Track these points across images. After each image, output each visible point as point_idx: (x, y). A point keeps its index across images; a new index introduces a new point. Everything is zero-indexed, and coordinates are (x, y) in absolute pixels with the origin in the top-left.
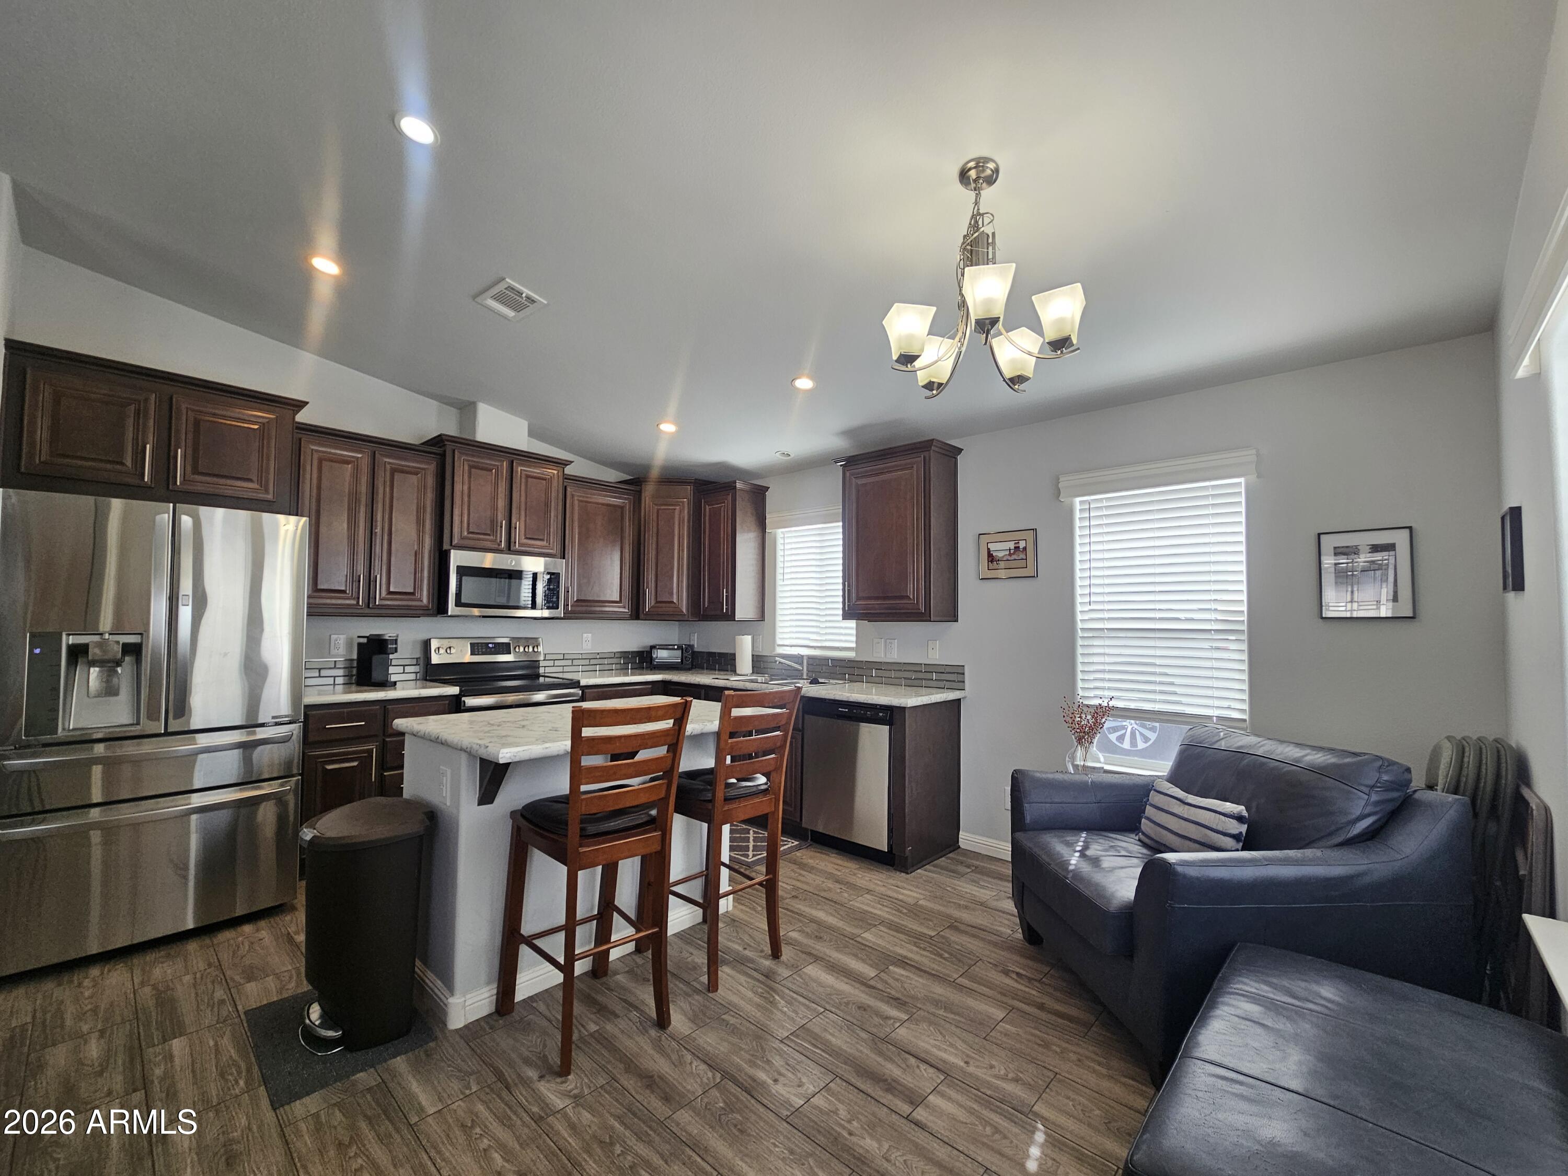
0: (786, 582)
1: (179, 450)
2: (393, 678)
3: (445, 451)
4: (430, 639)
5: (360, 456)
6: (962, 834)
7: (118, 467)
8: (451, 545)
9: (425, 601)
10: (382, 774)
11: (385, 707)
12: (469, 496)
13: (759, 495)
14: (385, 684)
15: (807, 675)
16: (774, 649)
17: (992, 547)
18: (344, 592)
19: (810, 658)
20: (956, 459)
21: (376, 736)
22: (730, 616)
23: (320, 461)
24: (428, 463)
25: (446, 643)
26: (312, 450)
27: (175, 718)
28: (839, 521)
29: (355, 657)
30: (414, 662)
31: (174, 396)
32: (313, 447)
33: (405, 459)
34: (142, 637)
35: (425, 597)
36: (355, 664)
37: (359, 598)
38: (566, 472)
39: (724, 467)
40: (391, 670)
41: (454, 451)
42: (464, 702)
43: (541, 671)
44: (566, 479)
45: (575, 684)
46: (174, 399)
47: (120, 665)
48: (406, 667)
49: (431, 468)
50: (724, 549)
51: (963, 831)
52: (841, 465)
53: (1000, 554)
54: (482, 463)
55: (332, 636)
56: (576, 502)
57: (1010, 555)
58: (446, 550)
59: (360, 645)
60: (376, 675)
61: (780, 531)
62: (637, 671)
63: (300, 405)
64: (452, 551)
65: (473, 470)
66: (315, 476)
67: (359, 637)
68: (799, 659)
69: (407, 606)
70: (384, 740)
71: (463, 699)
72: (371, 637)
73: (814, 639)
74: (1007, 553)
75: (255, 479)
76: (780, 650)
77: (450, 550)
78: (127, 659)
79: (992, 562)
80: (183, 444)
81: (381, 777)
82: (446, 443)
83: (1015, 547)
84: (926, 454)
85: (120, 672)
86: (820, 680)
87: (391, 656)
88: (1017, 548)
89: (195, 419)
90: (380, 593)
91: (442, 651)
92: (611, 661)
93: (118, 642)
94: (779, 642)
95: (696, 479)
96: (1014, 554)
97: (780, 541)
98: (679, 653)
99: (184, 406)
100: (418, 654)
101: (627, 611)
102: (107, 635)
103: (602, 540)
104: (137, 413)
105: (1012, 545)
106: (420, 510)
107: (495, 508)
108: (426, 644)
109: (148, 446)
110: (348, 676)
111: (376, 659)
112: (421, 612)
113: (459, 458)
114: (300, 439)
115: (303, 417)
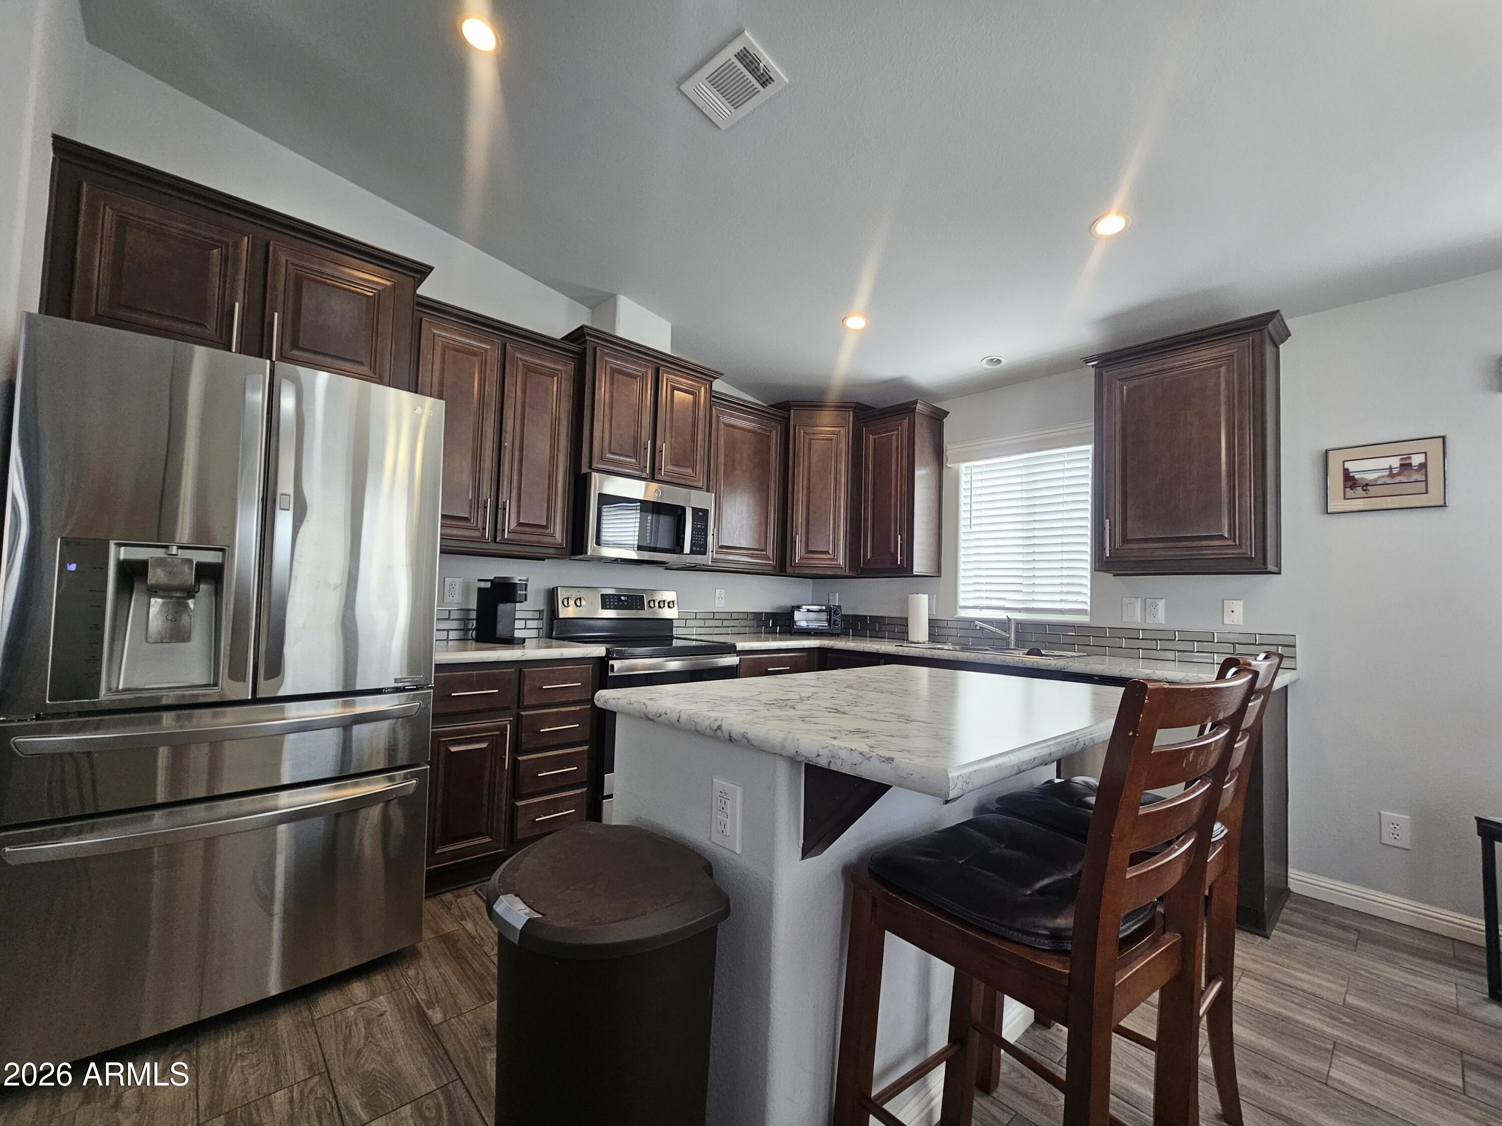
0: (974, 529)
1: (276, 314)
2: (518, 634)
3: (585, 349)
4: (557, 588)
5: (489, 347)
6: (1292, 873)
7: (199, 329)
8: (590, 467)
9: (558, 535)
10: (516, 759)
11: (520, 670)
12: (611, 408)
13: (938, 417)
14: (510, 641)
15: (1015, 645)
16: (956, 612)
17: (1352, 466)
18: (466, 519)
19: (1018, 623)
20: (1278, 347)
21: (509, 708)
22: (905, 570)
23: (445, 348)
24: (565, 364)
25: (574, 594)
26: (434, 334)
27: (267, 678)
28: (1088, 443)
29: (473, 605)
30: (537, 615)
31: (271, 243)
32: (435, 331)
33: (539, 357)
34: (224, 556)
35: (558, 533)
36: (473, 615)
37: (484, 529)
38: (713, 389)
39: (898, 384)
40: (519, 624)
41: (595, 349)
42: (612, 666)
43: (675, 632)
44: (714, 397)
45: (730, 649)
46: (271, 248)
47: (193, 597)
48: (528, 621)
49: (566, 368)
50: (896, 487)
51: (1293, 867)
52: (1093, 366)
53: (1370, 477)
54: (627, 368)
55: (446, 579)
56: (722, 426)
57: (1391, 475)
58: (585, 474)
59: (480, 590)
60: (501, 629)
61: (963, 466)
62: (770, 636)
63: (421, 271)
64: (593, 474)
65: (616, 375)
66: (437, 367)
67: (480, 580)
68: (1004, 624)
69: (539, 542)
70: (518, 714)
71: (611, 662)
72: (496, 581)
73: (1014, 599)
74: (1387, 473)
75: (366, 361)
76: (962, 614)
77: (590, 473)
78: (203, 587)
79: (1352, 488)
80: (280, 307)
81: (515, 762)
82: (587, 338)
83: (1402, 465)
84: (1257, 335)
85: (192, 606)
86: (1043, 652)
87: (518, 606)
88: (1406, 466)
89: (297, 275)
90: (510, 522)
91: (572, 602)
92: (743, 623)
93: (191, 561)
94: (962, 603)
95: (858, 403)
96: (1398, 474)
97: (963, 479)
98: (824, 616)
99: (283, 259)
100: (541, 605)
101: (771, 562)
102: (175, 548)
103: (748, 474)
104: (224, 260)
105: (1395, 462)
106: (555, 422)
107: (639, 425)
108: (552, 595)
109: (237, 304)
110: (465, 630)
111: (503, 608)
112: (552, 551)
113: (602, 358)
114: (421, 319)
115: (427, 289)
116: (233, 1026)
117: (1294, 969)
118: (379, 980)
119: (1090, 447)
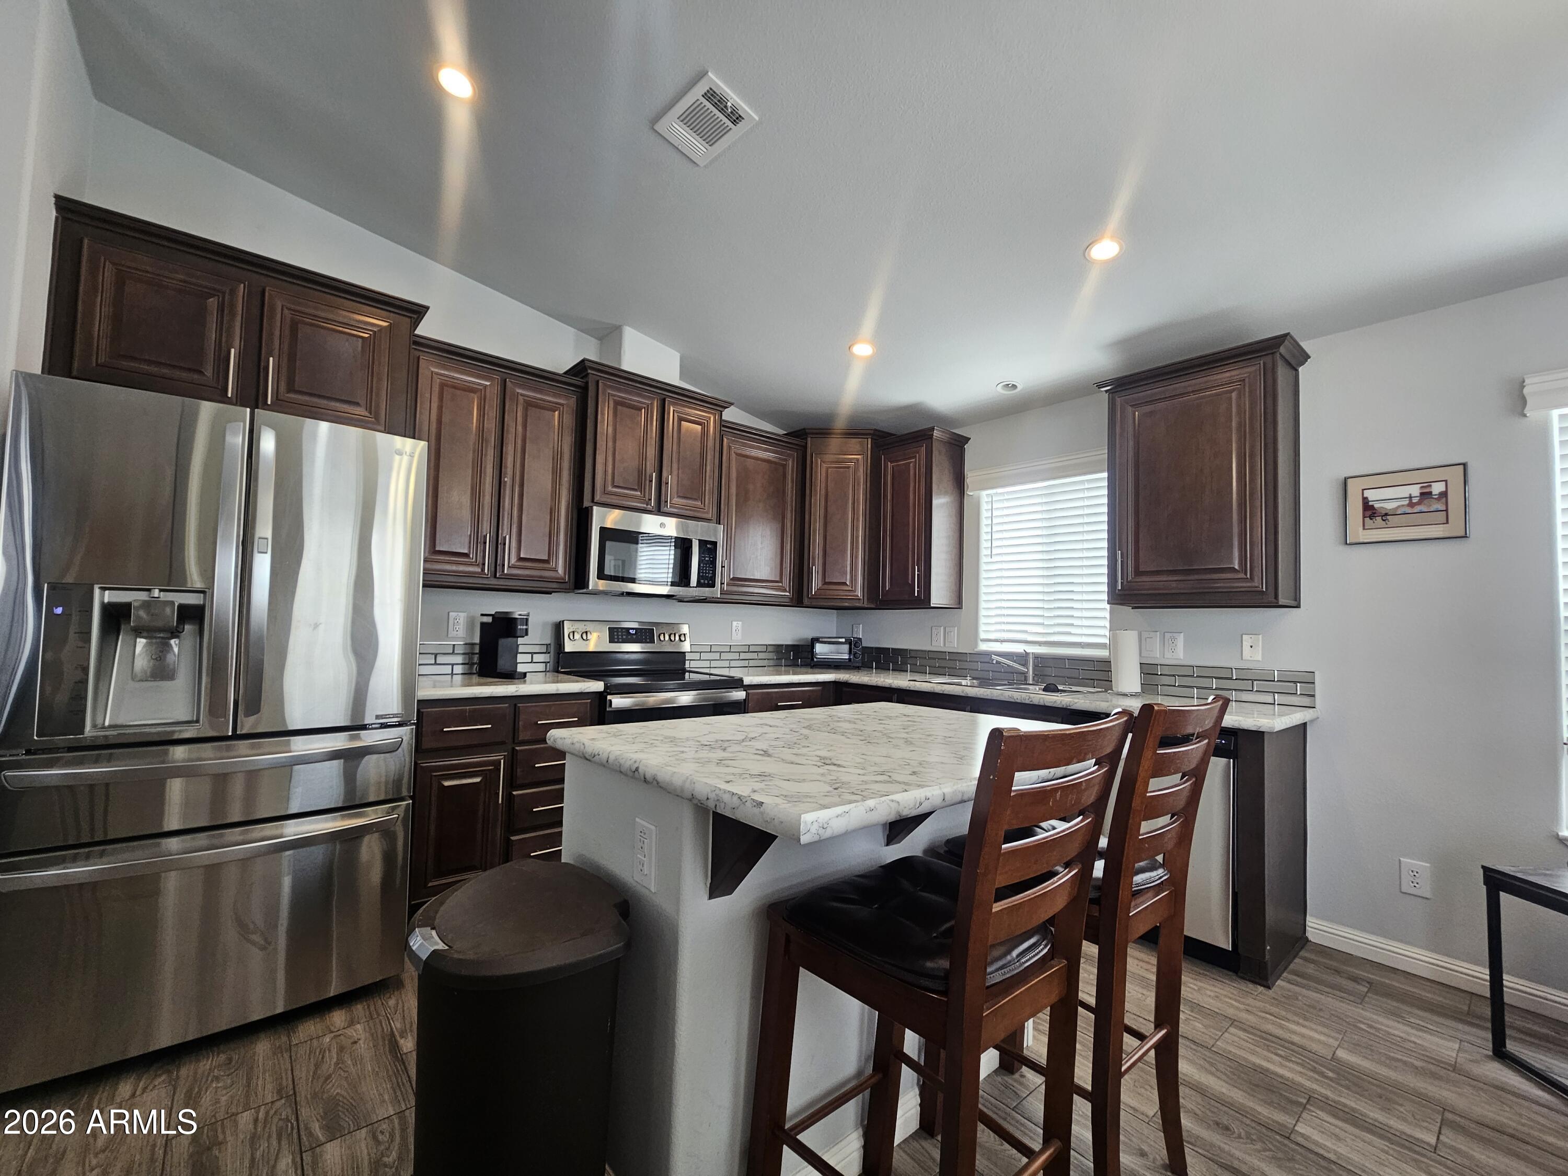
0: (995, 559)
1: (271, 359)
2: (521, 668)
3: (587, 383)
4: (563, 621)
5: (488, 383)
6: (1311, 921)
7: (196, 376)
8: (593, 501)
9: (561, 570)
10: (511, 794)
11: (515, 705)
12: (615, 441)
13: (958, 445)
14: (512, 675)
15: (1033, 680)
16: (976, 645)
17: (1371, 495)
18: (466, 555)
19: (1037, 657)
20: (1297, 370)
21: (503, 743)
22: (922, 602)
23: (442, 386)
24: (566, 397)
25: (581, 627)
26: (432, 372)
27: (248, 714)
28: (1102, 471)
29: (477, 640)
30: (544, 649)
31: (267, 289)
32: (433, 369)
33: (540, 391)
34: (205, 598)
35: (560, 566)
36: (477, 650)
37: (484, 564)
38: (723, 418)
39: (915, 411)
40: (520, 658)
41: (598, 382)
42: (610, 701)
43: (687, 665)
44: (724, 426)
45: (737, 683)
46: (267, 294)
47: (177, 637)
48: (534, 655)
49: (569, 402)
50: (914, 518)
51: (1311, 915)
52: (1106, 391)
53: (1390, 506)
54: (630, 400)
55: (451, 614)
56: (733, 456)
57: (1411, 505)
58: (587, 508)
59: (483, 625)
60: (503, 664)
61: (984, 494)
62: (791, 669)
63: (417, 312)
64: (595, 508)
65: (619, 407)
66: (435, 405)
67: (482, 615)
68: (1022, 658)
69: (541, 577)
70: (513, 749)
71: (609, 697)
72: (497, 616)
73: (1035, 632)
74: (1406, 502)
75: (363, 402)
76: (983, 647)
77: (592, 507)
78: (187, 627)
79: (1371, 517)
80: (276, 352)
81: (509, 798)
82: (589, 371)
83: (1422, 494)
84: (1268, 359)
85: (175, 646)
86: (1060, 687)
87: (520, 640)
88: (1426, 495)
89: (292, 320)
90: (510, 558)
91: (577, 636)
92: (761, 655)
93: (173, 603)
94: (983, 636)
95: (875, 430)
96: (1419, 503)
97: (985, 507)
98: (846, 648)
99: (279, 305)
100: (548, 639)
101: (788, 594)
102: (157, 591)
103: (761, 505)
104: (221, 309)
105: (1415, 491)
106: (557, 459)
107: (643, 457)
108: (558, 628)
109: (233, 351)
110: (468, 664)
111: (503, 642)
112: (555, 585)
113: (604, 393)
114: (419, 358)
115: (425, 329)
116: (215, 1049)
117: (1288, 1020)
118: (359, 1009)
119: (1105, 475)
